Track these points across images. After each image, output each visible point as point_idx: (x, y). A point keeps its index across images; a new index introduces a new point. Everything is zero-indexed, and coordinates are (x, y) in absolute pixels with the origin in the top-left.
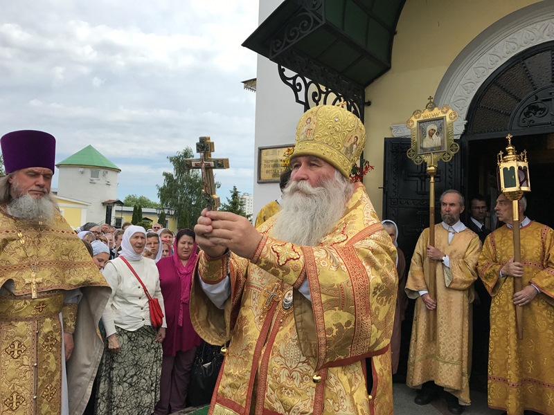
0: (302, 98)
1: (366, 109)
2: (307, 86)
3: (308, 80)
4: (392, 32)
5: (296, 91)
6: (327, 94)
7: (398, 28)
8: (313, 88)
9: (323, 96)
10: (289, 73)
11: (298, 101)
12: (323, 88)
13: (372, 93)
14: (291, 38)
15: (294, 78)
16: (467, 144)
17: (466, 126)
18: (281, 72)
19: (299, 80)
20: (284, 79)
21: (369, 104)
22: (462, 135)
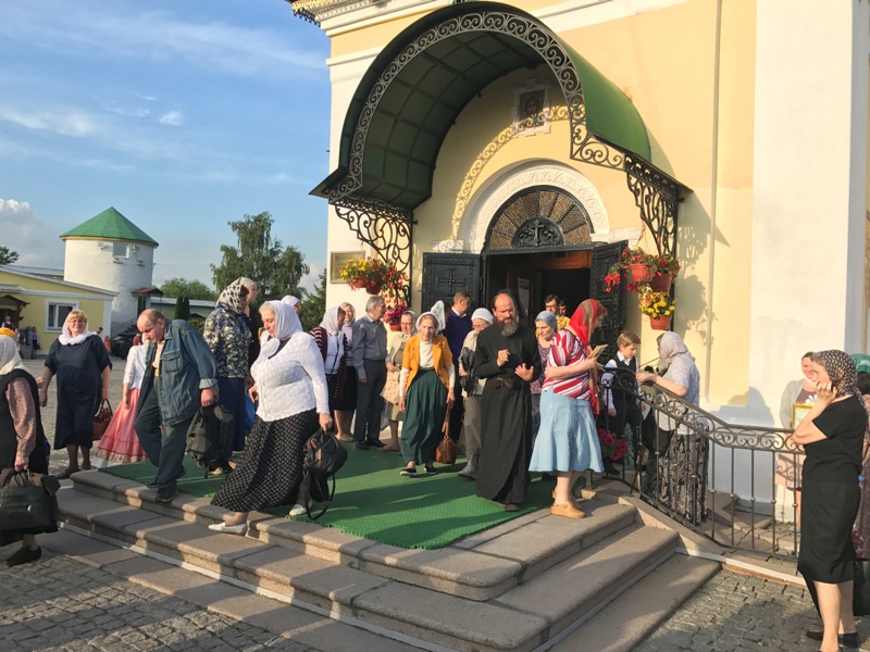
0: (354, 226)
1: (414, 226)
2: (359, 217)
3: (359, 213)
4: (432, 167)
5: (349, 222)
6: (376, 220)
7: (437, 164)
8: (365, 217)
9: (373, 222)
10: (343, 210)
11: (351, 229)
12: (373, 216)
13: (418, 214)
14: (343, 192)
15: (348, 214)
16: (484, 259)
17: (485, 244)
18: (337, 210)
19: (353, 214)
20: (339, 215)
21: (416, 223)
22: (482, 251)
